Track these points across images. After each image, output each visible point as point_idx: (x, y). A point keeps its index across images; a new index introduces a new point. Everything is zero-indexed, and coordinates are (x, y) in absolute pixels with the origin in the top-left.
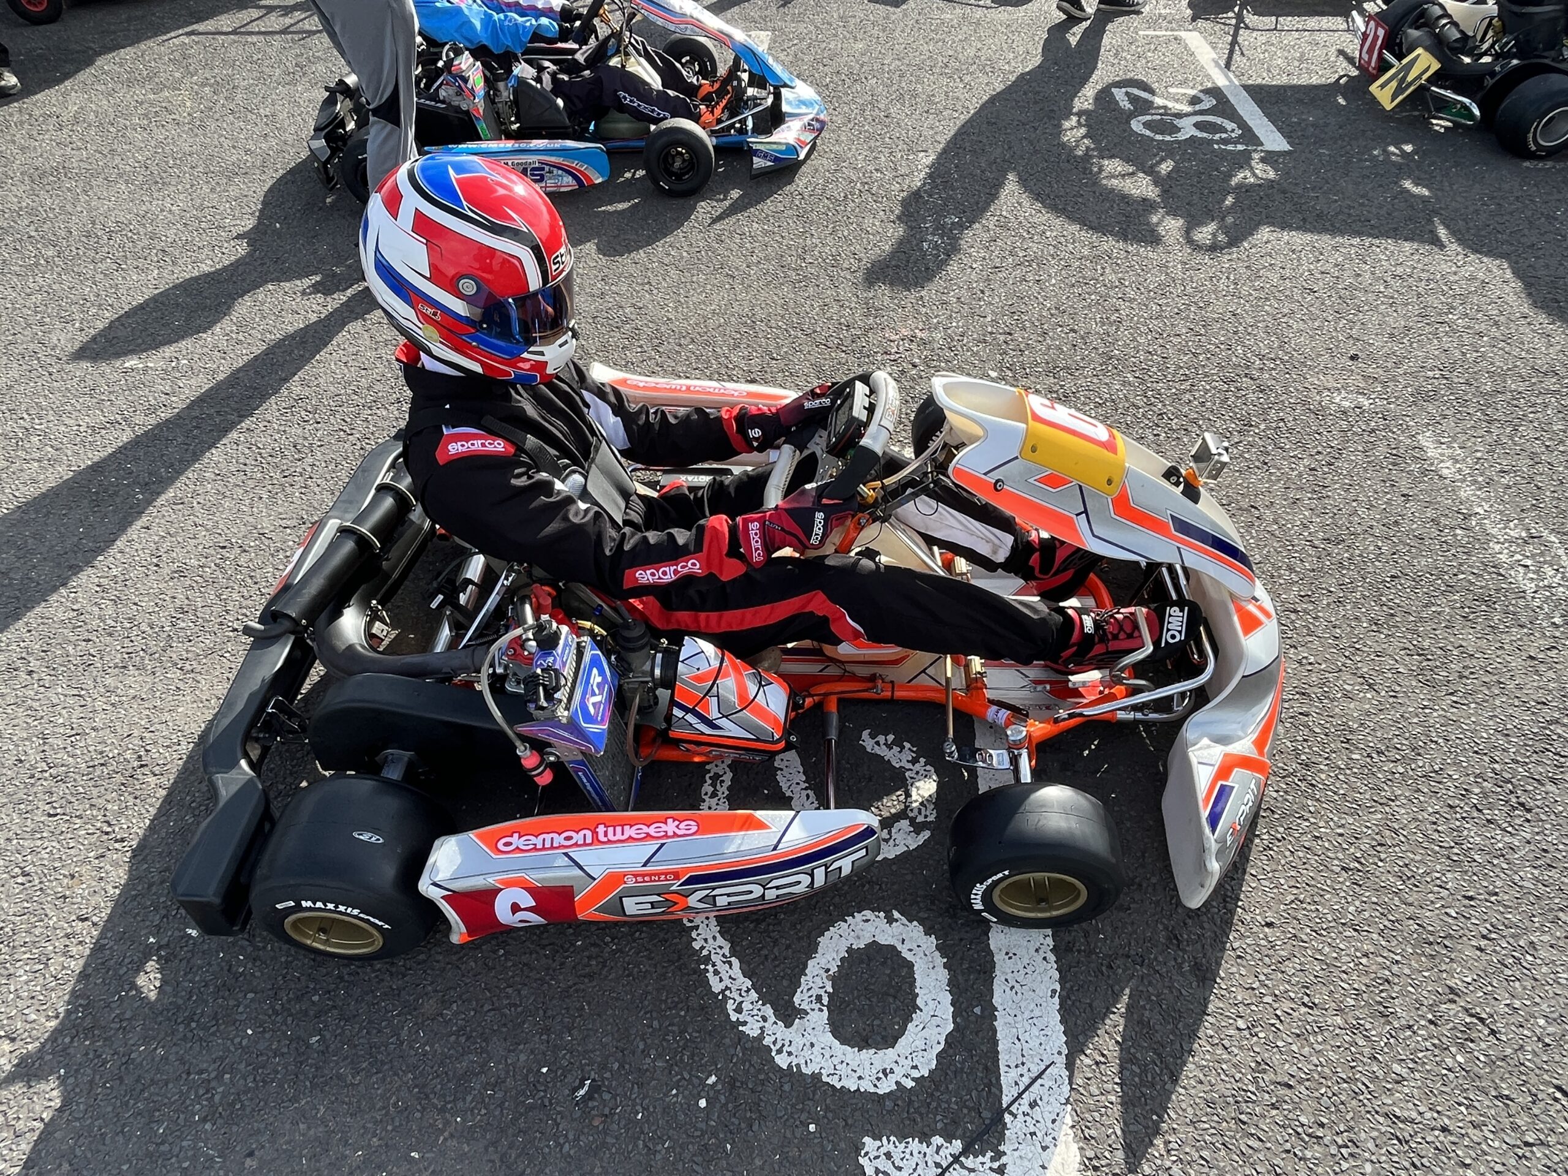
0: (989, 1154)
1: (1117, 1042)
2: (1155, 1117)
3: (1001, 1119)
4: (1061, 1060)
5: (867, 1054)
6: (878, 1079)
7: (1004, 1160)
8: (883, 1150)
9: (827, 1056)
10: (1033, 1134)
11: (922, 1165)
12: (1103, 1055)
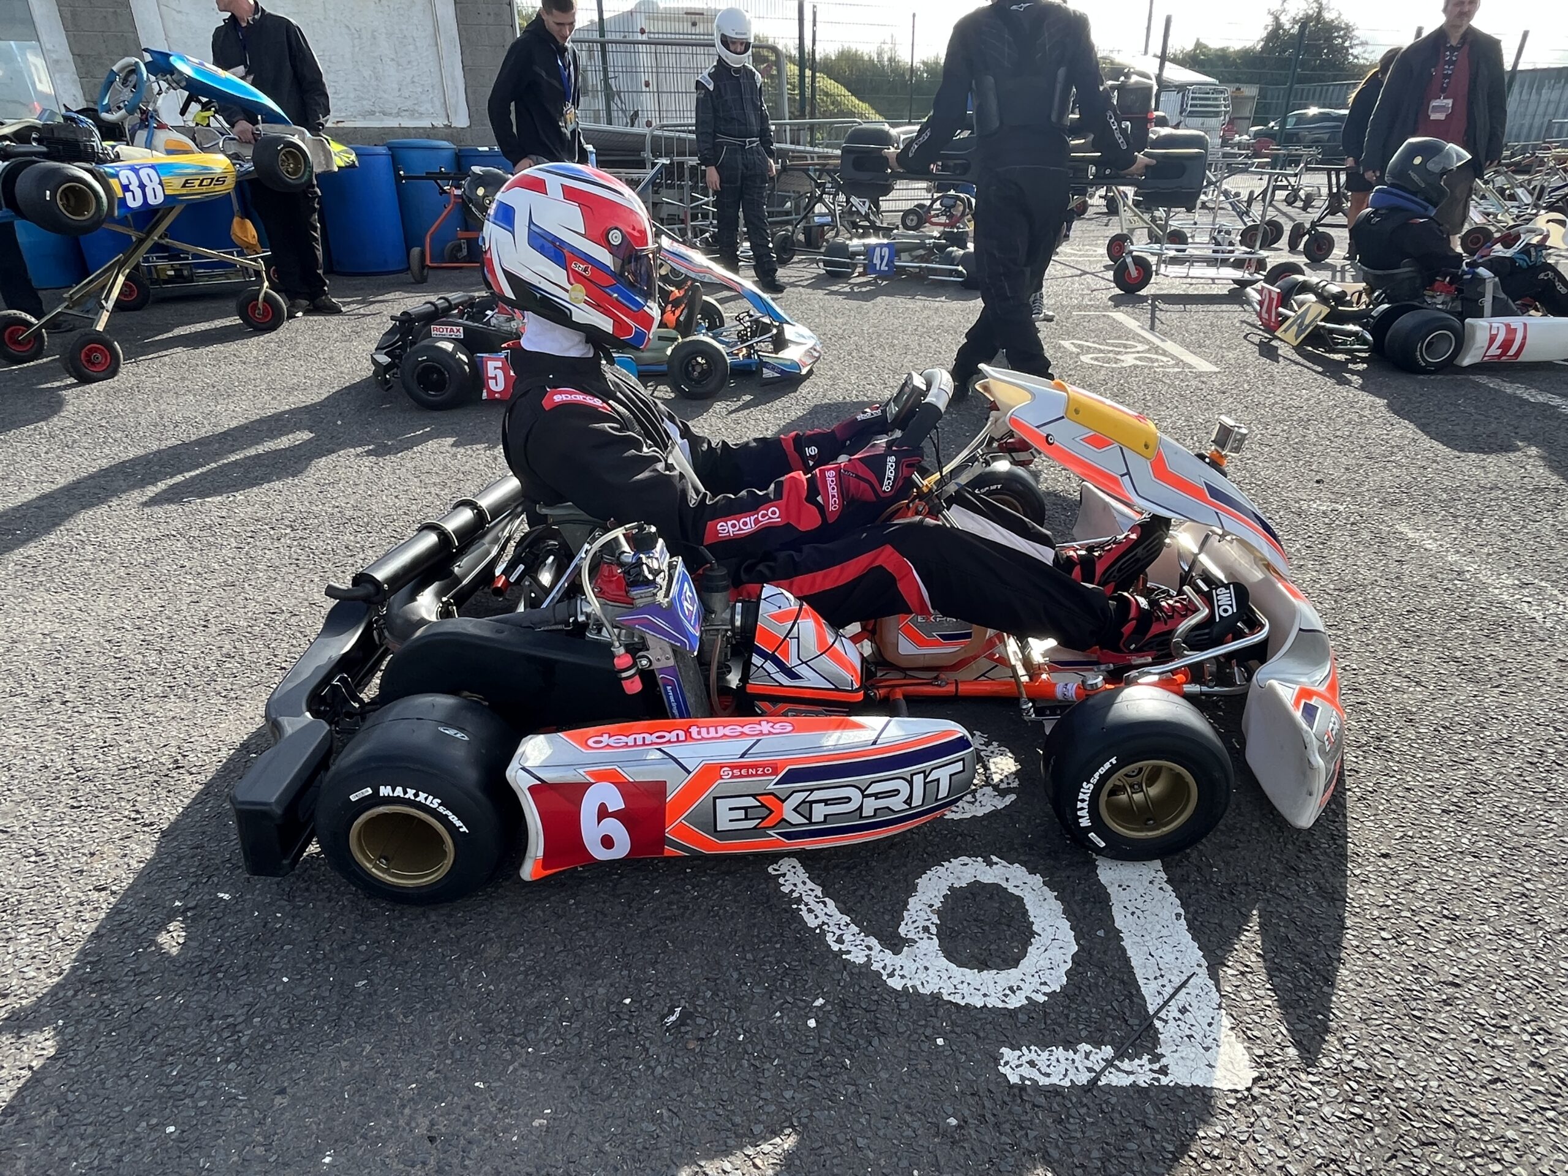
0: (1146, 1057)
1: (1258, 955)
2: (1320, 1017)
3: (1151, 1025)
4: (1203, 972)
5: (988, 975)
6: (1006, 996)
7: (1164, 1061)
8: (1024, 1059)
9: (945, 977)
10: (1190, 1037)
11: (1072, 1071)
12: (1247, 966)
